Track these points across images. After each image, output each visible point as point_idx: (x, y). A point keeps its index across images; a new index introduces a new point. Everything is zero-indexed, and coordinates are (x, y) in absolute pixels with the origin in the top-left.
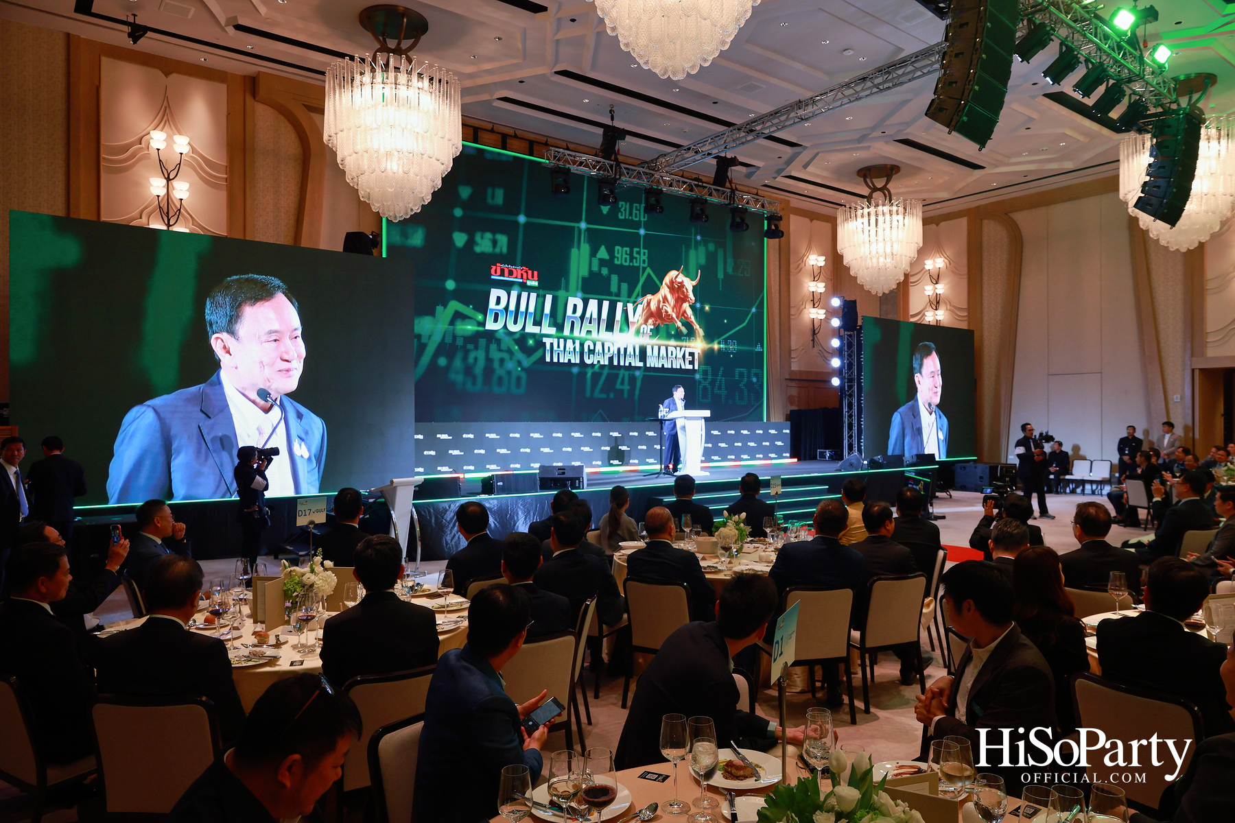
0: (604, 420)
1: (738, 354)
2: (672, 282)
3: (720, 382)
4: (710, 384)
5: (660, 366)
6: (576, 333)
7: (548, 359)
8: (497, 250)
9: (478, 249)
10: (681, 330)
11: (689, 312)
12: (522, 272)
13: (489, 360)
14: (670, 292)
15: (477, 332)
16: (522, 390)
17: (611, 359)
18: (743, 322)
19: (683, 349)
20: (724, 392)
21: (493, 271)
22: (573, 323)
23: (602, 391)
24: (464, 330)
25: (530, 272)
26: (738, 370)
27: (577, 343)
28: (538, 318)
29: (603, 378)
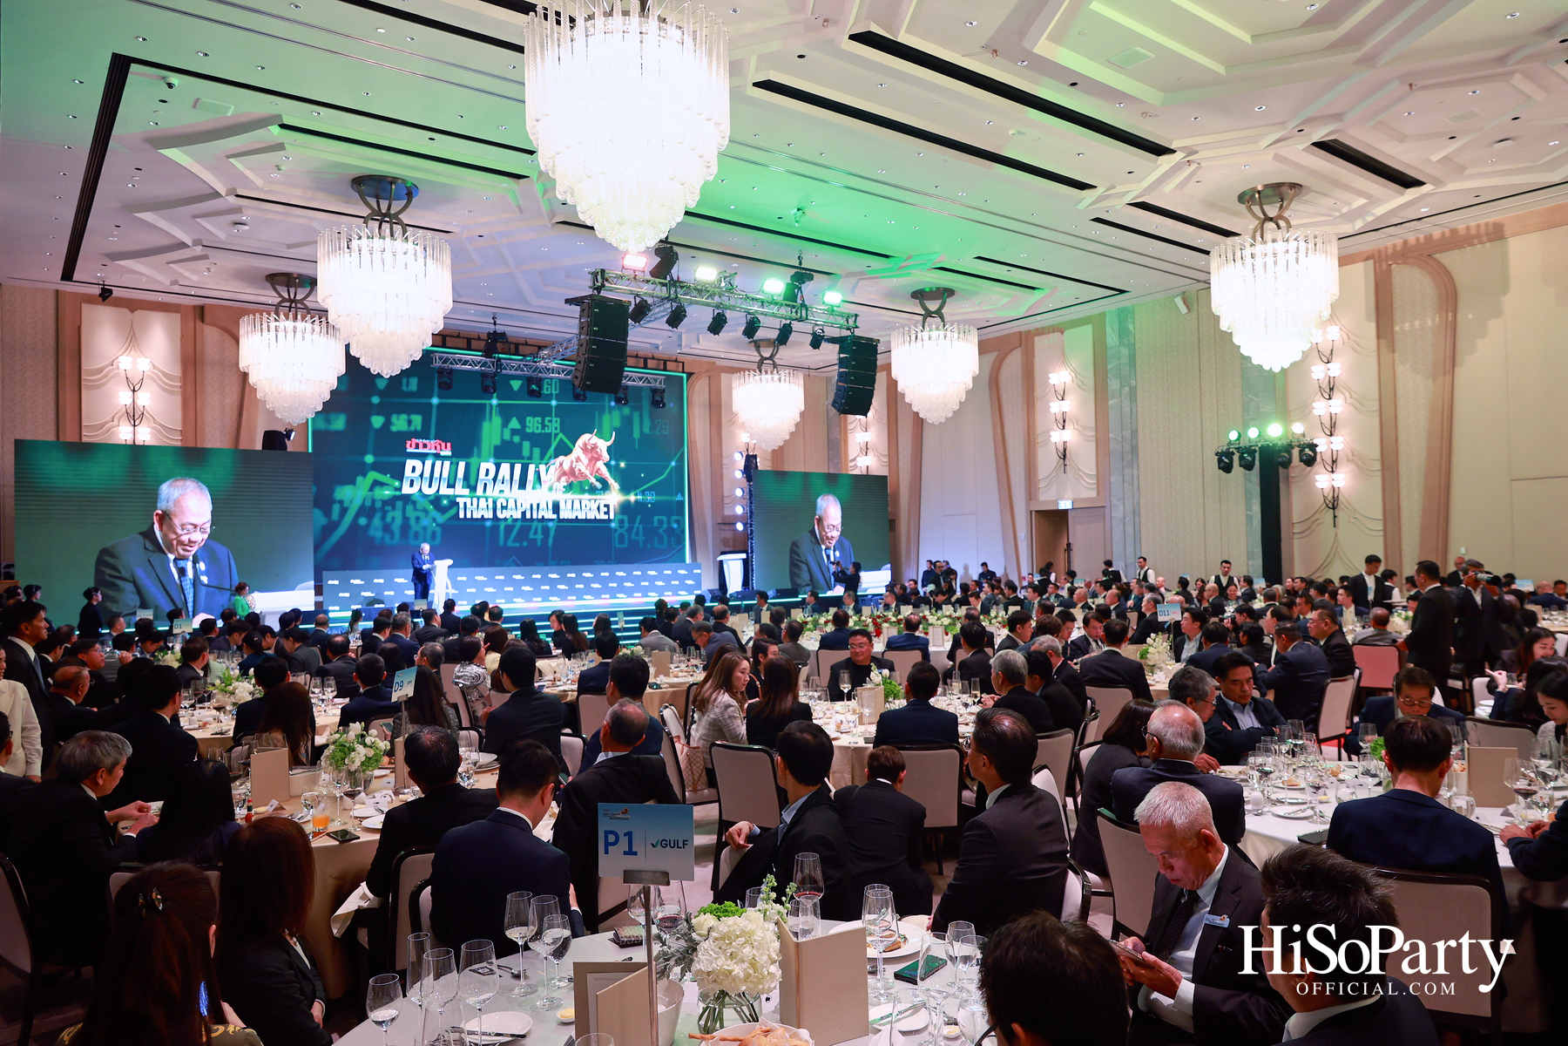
0: (517, 565)
1: (656, 503)
2: (585, 444)
3: (638, 528)
4: (627, 531)
5: (574, 518)
6: (489, 492)
7: (462, 516)
8: (412, 428)
9: (394, 429)
10: (595, 486)
11: (604, 470)
12: (436, 445)
13: (406, 519)
14: (584, 453)
15: (394, 496)
17: (524, 513)
18: (662, 475)
19: (598, 502)
20: (641, 538)
21: (408, 445)
22: (485, 485)
23: (515, 541)
24: (382, 495)
25: (443, 444)
26: (656, 518)
27: (490, 501)
28: (451, 482)
29: (516, 530)
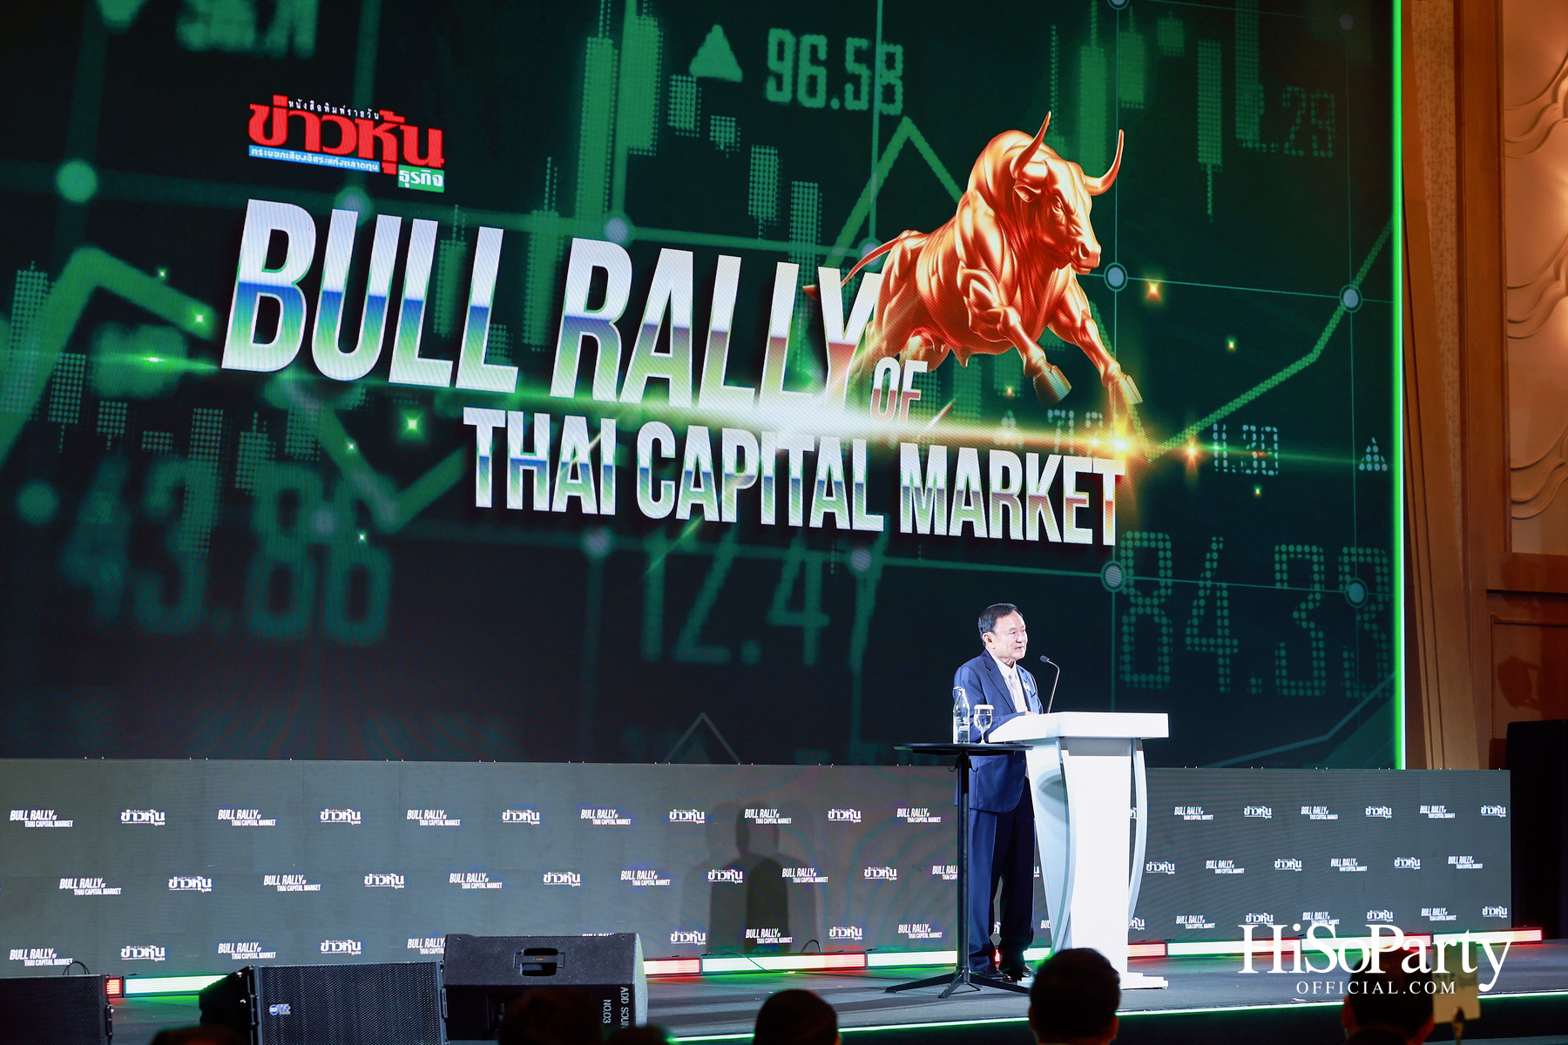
0: (719, 757)
1: (1285, 482)
2: (1005, 177)
3: (1211, 600)
4: (1169, 606)
5: (956, 531)
6: (603, 390)
7: (484, 499)
8: (277, 40)
9: (191, 35)
10: (1043, 383)
11: (1078, 304)
12: (380, 132)
13: (235, 499)
14: (999, 221)
15: (187, 378)
16: (374, 626)
17: (749, 500)
18: (1307, 349)
19: (1053, 462)
20: (1225, 645)
21: (256, 128)
22: (589, 348)
23: (708, 636)
24: (134, 371)
25: (411, 133)
26: (1284, 552)
27: (608, 430)
28: (443, 326)
29: (714, 581)
